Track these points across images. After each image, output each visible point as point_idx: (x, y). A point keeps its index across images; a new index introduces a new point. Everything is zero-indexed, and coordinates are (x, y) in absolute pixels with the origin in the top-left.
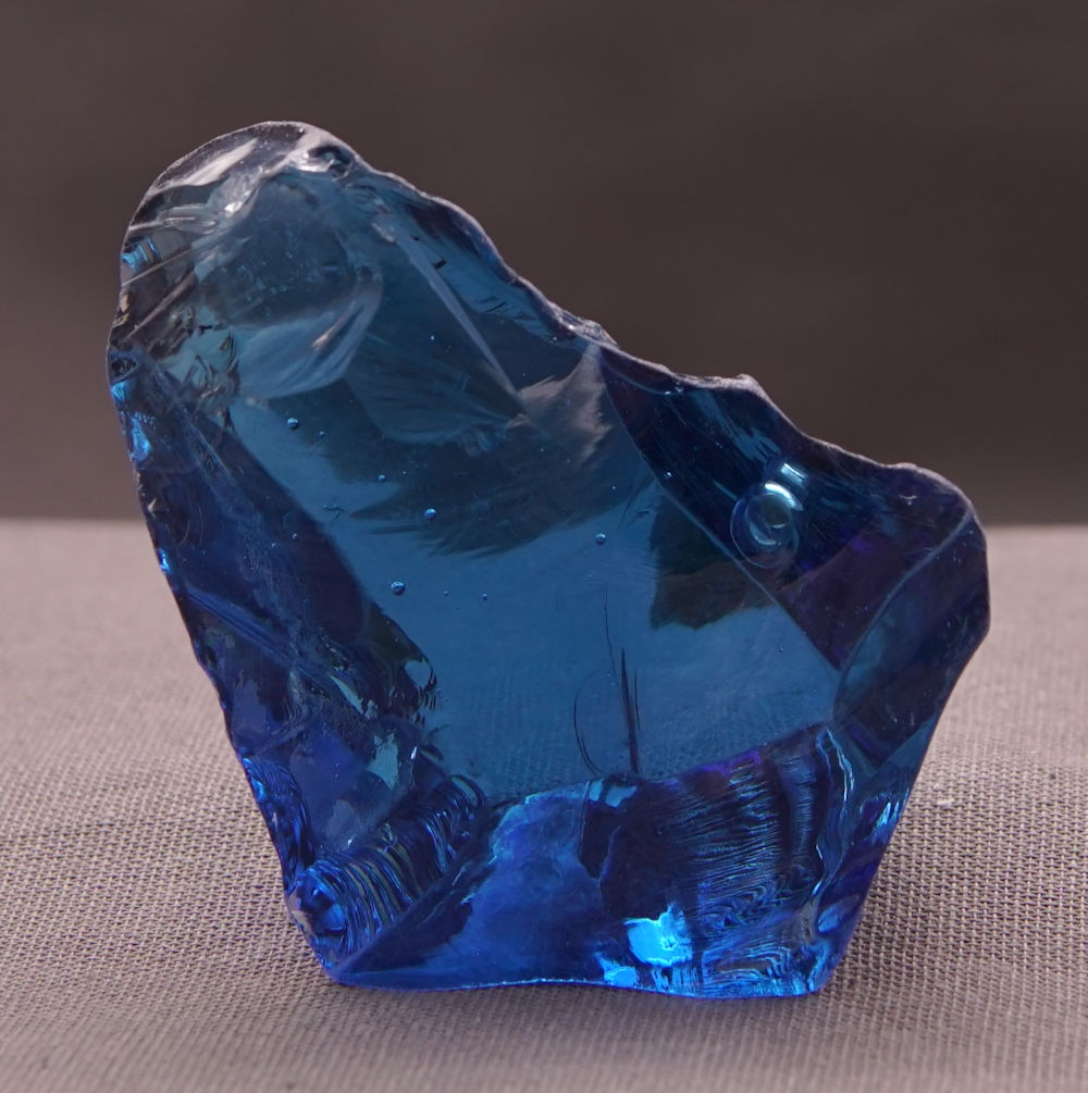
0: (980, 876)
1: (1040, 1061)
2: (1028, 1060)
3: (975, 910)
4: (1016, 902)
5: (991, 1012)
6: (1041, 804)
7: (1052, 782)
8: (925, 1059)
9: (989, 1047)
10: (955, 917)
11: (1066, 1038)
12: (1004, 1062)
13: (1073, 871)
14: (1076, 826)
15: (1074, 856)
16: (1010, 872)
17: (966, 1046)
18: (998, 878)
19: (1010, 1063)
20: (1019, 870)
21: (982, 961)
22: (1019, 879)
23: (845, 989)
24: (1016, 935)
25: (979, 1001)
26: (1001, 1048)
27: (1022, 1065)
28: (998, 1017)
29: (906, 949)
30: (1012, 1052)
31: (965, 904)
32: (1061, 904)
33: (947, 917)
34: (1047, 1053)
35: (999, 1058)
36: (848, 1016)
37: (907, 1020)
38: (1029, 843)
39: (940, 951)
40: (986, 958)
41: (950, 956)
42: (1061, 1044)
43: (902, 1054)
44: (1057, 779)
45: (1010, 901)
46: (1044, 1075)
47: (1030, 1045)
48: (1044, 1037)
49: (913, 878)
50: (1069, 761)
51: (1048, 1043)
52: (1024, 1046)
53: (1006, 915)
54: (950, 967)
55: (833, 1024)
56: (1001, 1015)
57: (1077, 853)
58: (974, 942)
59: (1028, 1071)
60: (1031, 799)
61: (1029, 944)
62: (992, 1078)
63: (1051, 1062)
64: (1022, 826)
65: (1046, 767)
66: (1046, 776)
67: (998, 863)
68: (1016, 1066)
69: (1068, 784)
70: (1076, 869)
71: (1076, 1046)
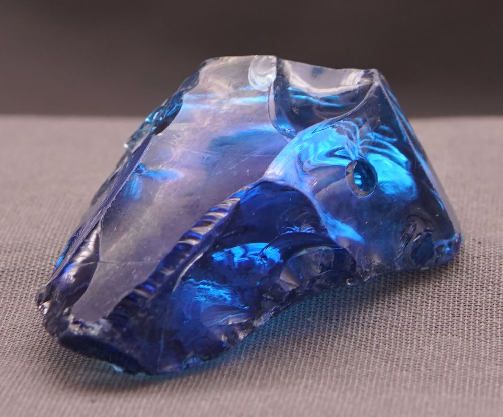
0: (443, 296)
1: (473, 388)
2: (467, 388)
3: (440, 312)
4: (461, 308)
5: (448, 363)
6: (474, 257)
7: (479, 246)
8: (415, 387)
9: (447, 382)
10: (430, 316)
11: (487, 376)
12: (455, 389)
13: (490, 292)
14: (492, 268)
15: (491, 284)
16: (458, 294)
17: (436, 380)
18: (452, 297)
19: (458, 389)
20: (463, 292)
21: (444, 336)
22: (462, 297)
23: (374, 349)
24: (461, 324)
25: (442, 356)
26: (453, 382)
27: (464, 389)
28: (451, 365)
29: (405, 331)
30: (459, 384)
31: (435, 310)
32: (484, 308)
33: (426, 316)
34: (477, 385)
35: (452, 386)
36: (376, 362)
37: (405, 366)
38: (468, 278)
39: (422, 332)
40: (446, 335)
41: (427, 334)
42: (484, 379)
43: (403, 385)
44: (482, 245)
45: (458, 307)
46: (475, 395)
47: (468, 380)
48: (475, 376)
49: (409, 298)
50: (488, 235)
51: (477, 379)
52: (465, 381)
53: (456, 314)
54: (428, 339)
55: (368, 367)
56: (454, 364)
57: (492, 282)
58: (439, 327)
59: (467, 393)
60: (469, 255)
61: (468, 328)
62: (449, 396)
63: (479, 389)
64: (465, 269)
65: (477, 239)
66: (477, 243)
67: (452, 289)
68: (461, 391)
69: (487, 247)
70: (492, 291)
71: (492, 381)
